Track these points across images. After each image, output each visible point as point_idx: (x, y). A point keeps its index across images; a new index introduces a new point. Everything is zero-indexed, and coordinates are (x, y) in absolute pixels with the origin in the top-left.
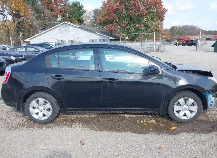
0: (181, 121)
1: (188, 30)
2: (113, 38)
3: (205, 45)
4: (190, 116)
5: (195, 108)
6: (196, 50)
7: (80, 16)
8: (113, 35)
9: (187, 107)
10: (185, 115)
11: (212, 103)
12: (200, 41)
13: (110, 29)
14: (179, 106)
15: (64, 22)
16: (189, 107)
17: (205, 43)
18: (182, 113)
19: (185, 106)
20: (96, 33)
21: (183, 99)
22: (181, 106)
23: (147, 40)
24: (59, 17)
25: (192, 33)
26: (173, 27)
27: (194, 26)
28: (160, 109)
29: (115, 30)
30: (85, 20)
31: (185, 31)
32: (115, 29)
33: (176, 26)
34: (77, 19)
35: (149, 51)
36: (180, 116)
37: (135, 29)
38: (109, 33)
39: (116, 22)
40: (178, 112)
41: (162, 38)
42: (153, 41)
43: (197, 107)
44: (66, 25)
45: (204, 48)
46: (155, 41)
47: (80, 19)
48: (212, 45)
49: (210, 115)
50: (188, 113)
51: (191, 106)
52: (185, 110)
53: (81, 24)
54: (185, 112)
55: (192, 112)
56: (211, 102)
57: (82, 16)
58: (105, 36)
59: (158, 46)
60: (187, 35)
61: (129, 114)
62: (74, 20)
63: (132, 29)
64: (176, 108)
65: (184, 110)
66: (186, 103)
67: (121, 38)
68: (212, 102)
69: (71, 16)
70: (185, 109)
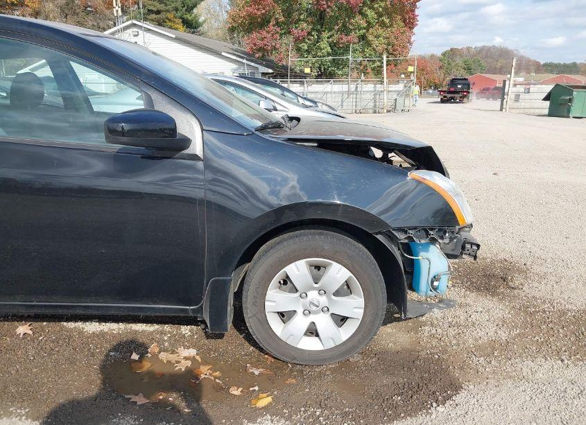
0: (295, 359)
1: (492, 60)
2: (271, 71)
3: (527, 96)
4: (333, 336)
5: (354, 306)
6: (501, 110)
7: (190, 9)
8: (266, 60)
9: (323, 300)
10: (312, 331)
11: (436, 283)
12: (511, 85)
13: (259, 43)
14: (290, 292)
15: (130, 22)
16: (329, 299)
17: (526, 91)
18: (300, 323)
19: (313, 295)
20: (223, 54)
21: (307, 262)
22: (298, 294)
23: (363, 78)
24: (115, 5)
25: (501, 68)
26: (452, 50)
27: (507, 48)
28: (201, 307)
29: (275, 48)
30: (204, 22)
31: (482, 62)
32: (274, 44)
33: (460, 48)
34: (181, 18)
35: (370, 109)
36: (293, 334)
37: (332, 45)
38: (257, 55)
39: (277, 24)
40: (284, 316)
41: (408, 75)
42: (382, 82)
43: (362, 300)
44: (137, 30)
45: (523, 103)
46: (385, 80)
47: (190, 18)
48: (544, 95)
49: (432, 325)
50: (324, 323)
51: (337, 294)
52: (316, 313)
53: (193, 33)
54: (312, 318)
55: (341, 320)
56: (431, 276)
57: (195, 11)
58: (244, 61)
59: (395, 97)
60: (489, 72)
61: (103, 319)
62: (170, 20)
63: (325, 46)
64: (276, 299)
65: (307, 312)
66: (316, 281)
67: (291, 70)
68: (436, 278)
69: (162, 9)
70: (314, 308)
